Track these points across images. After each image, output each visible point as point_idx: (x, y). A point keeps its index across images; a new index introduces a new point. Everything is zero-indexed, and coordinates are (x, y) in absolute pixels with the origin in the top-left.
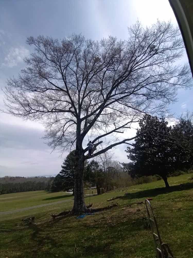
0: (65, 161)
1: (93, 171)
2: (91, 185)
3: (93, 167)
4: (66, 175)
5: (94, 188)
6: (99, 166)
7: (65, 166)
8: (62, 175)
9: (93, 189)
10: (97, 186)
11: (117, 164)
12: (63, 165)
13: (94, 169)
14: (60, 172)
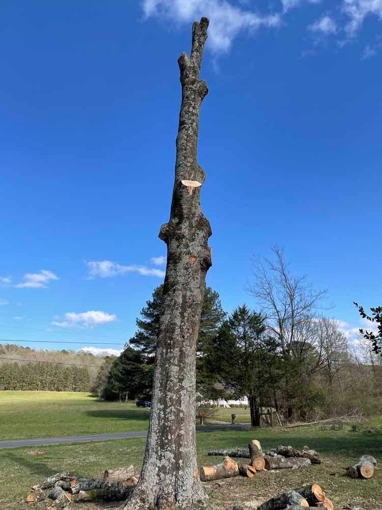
0: (149, 305)
1: (241, 345)
2: (231, 391)
3: (241, 330)
4: (150, 352)
5: (241, 406)
6: (263, 329)
7: (148, 321)
8: (136, 349)
9: (236, 406)
10: (251, 400)
11: (330, 332)
12: (141, 316)
13: (244, 338)
14: (132, 341)
